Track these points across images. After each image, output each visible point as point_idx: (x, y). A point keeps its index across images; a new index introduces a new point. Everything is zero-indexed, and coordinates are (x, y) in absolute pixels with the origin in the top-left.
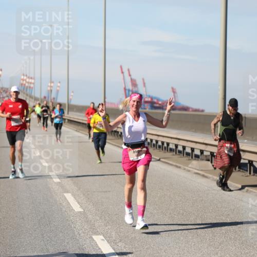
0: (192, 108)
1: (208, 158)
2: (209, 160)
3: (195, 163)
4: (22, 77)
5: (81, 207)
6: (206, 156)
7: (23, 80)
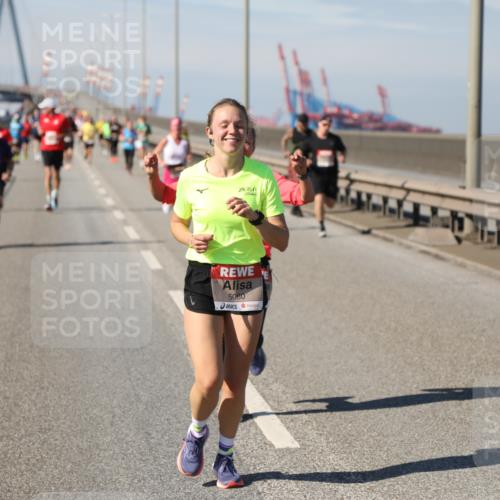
0: (417, 127)
1: (446, 222)
3: (421, 232)
6: (443, 219)
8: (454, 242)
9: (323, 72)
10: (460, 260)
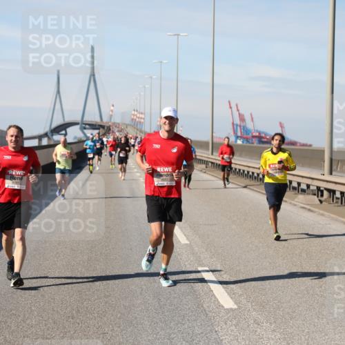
0: (300, 143)
1: (314, 192)
2: (315, 195)
3: (301, 197)
4: (133, 112)
5: (187, 239)
6: (312, 190)
7: (134, 115)
8: (319, 202)
9: (251, 115)
10: (321, 212)
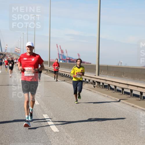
0: (86, 62)
2: (92, 84)
3: (86, 85)
4: (16, 48)
5: (39, 102)
9: (66, 50)
10: (94, 91)
